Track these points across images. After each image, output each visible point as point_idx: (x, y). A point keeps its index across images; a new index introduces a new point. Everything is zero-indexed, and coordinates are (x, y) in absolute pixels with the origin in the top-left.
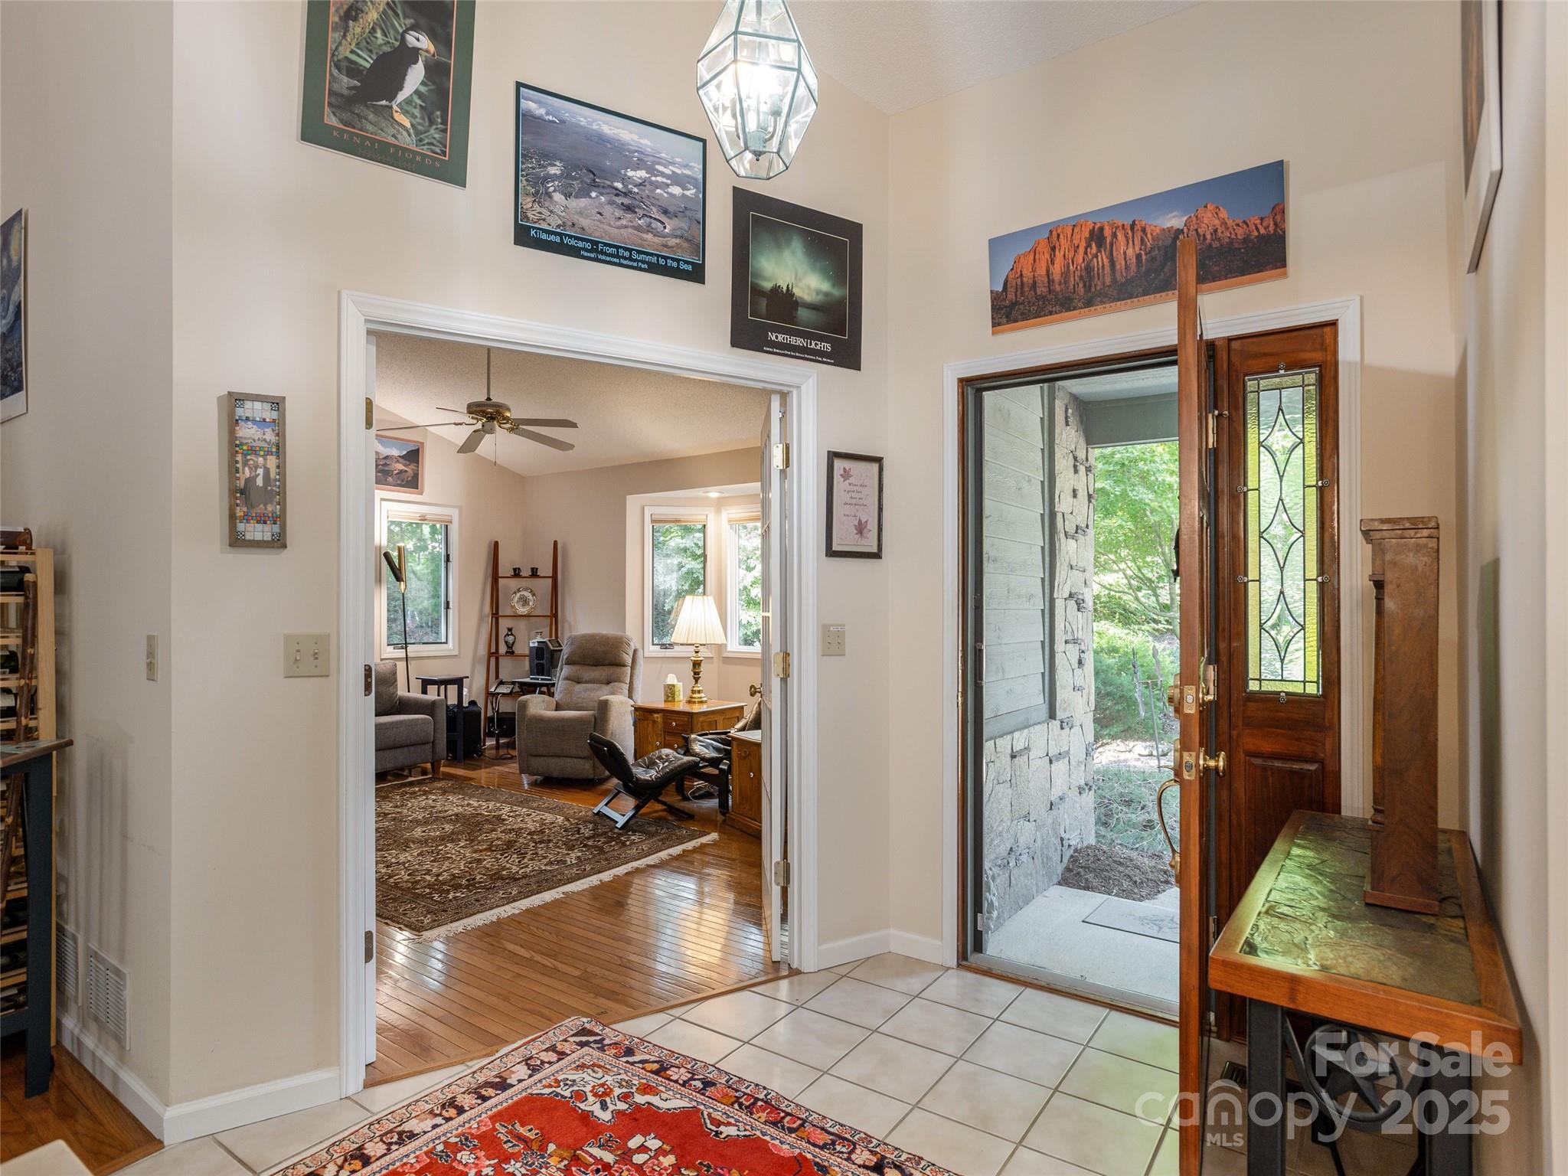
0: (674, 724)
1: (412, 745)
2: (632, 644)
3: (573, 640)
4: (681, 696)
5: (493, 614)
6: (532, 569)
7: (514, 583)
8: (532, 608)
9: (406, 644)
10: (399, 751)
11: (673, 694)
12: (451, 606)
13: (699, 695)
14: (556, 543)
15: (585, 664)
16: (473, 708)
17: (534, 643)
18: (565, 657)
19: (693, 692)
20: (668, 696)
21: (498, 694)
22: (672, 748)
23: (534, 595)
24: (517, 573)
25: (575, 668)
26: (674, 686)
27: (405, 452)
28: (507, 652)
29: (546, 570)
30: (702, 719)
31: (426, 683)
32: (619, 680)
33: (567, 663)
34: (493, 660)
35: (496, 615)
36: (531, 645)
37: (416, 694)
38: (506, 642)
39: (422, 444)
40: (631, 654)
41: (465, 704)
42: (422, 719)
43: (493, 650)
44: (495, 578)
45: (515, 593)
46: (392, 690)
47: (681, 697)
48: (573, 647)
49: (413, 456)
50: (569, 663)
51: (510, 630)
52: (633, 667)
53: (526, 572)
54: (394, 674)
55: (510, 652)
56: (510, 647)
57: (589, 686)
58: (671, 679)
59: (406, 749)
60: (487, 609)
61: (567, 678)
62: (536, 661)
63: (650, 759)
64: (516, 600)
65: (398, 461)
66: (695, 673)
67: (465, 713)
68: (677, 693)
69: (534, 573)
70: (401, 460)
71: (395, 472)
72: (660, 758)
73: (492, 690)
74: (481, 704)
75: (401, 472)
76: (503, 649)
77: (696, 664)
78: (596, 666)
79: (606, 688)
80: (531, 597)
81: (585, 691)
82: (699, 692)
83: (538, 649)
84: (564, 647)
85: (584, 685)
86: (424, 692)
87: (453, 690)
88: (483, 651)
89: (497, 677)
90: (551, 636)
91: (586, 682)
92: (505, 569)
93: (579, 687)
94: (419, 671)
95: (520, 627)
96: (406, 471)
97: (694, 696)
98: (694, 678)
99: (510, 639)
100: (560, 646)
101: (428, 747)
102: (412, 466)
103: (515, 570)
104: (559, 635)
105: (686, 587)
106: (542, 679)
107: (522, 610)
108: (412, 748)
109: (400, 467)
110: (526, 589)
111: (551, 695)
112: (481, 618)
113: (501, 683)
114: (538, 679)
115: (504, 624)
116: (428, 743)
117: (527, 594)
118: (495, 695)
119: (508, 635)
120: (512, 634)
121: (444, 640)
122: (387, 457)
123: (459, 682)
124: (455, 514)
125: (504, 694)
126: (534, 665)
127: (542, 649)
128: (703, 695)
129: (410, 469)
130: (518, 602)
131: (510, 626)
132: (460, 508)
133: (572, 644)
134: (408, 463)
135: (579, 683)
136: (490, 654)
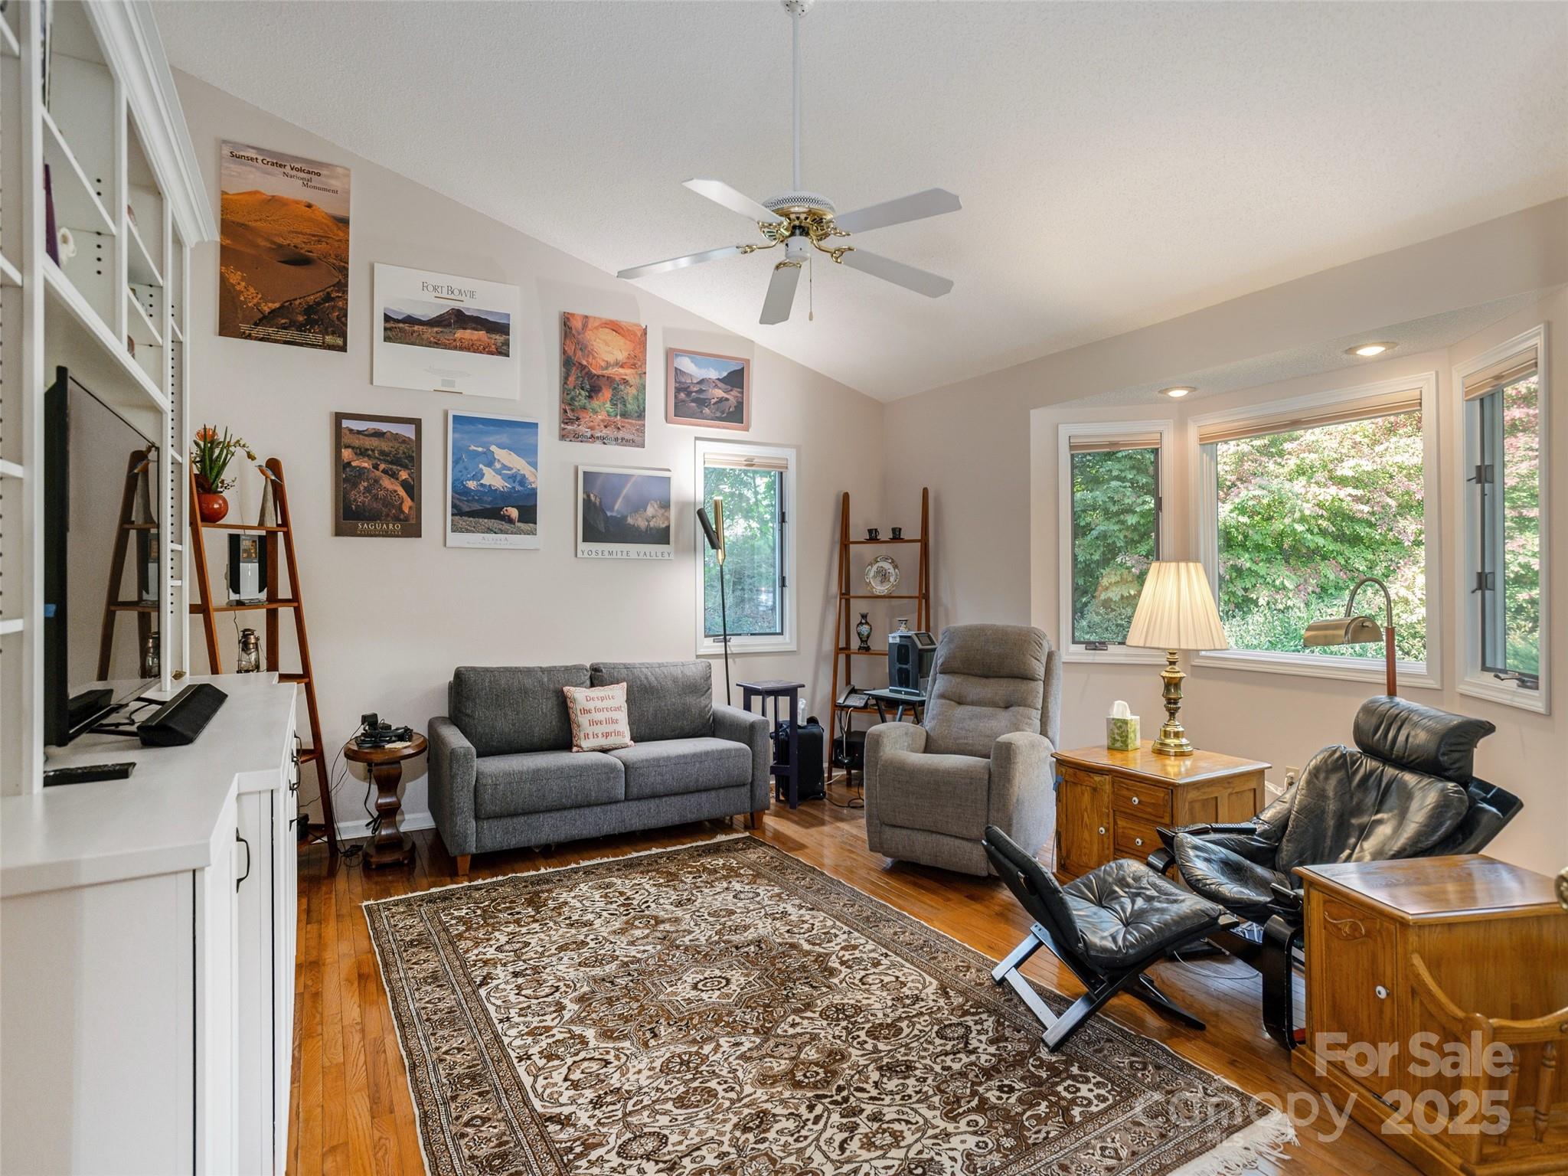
0: (1136, 800)
1: (724, 788)
2: (1045, 644)
3: (952, 635)
4: (1140, 743)
5: (842, 594)
6: (894, 530)
7: (869, 550)
8: (893, 586)
9: (725, 635)
10: (704, 796)
11: (1125, 738)
12: (787, 584)
13: (1177, 742)
14: (925, 491)
15: (968, 674)
16: (814, 729)
17: (894, 638)
18: (940, 662)
19: (1166, 734)
20: (1115, 740)
21: (849, 707)
22: (1142, 858)
23: (896, 567)
24: (873, 537)
25: (956, 680)
26: (1125, 722)
27: (725, 374)
28: (860, 648)
29: (912, 531)
30: (1192, 795)
31: (749, 692)
32: (1023, 703)
33: (943, 672)
34: (842, 658)
35: (846, 595)
36: (891, 641)
37: (735, 711)
38: (859, 634)
39: (748, 361)
40: (1044, 660)
41: (801, 721)
42: (736, 750)
43: (842, 644)
44: (845, 544)
45: (871, 564)
46: (703, 701)
47: (1138, 743)
48: (952, 646)
49: (736, 379)
50: (944, 671)
51: (864, 616)
52: (1047, 682)
53: (885, 534)
54: (708, 678)
55: (865, 649)
56: (864, 640)
57: (977, 709)
58: (1120, 710)
59: (713, 794)
60: (834, 588)
61: (942, 696)
62: (898, 666)
63: (1103, 882)
64: (872, 574)
65: (716, 386)
66: (1170, 701)
67: (801, 737)
68: (1131, 735)
69: (897, 536)
70: (720, 384)
71: (713, 401)
72: (1122, 882)
73: (841, 701)
74: (824, 724)
75: (721, 400)
76: (855, 643)
77: (1172, 685)
78: (987, 677)
79: (1003, 717)
80: (892, 570)
81: (971, 719)
82: (1177, 735)
83: (900, 647)
84: (938, 645)
85: (970, 708)
86: (747, 707)
87: (784, 702)
88: (828, 646)
89: (848, 682)
90: (919, 629)
91: (972, 703)
92: (857, 532)
93: (961, 711)
94: (742, 674)
95: (879, 613)
96: (727, 399)
97: (1168, 741)
98: (1169, 710)
99: (865, 629)
100: (933, 643)
101: (746, 790)
102: (735, 393)
103: (870, 531)
104: (932, 625)
105: (1096, 557)
106: (907, 693)
107: (880, 589)
108: (722, 792)
109: (719, 393)
110: (885, 559)
111: (918, 720)
112: (827, 599)
113: (853, 691)
114: (900, 692)
115: (858, 607)
116: (744, 785)
117: (887, 566)
118: (844, 708)
119: (861, 623)
120: (867, 623)
121: (778, 630)
122: (702, 382)
123: (791, 692)
124: (790, 455)
125: (856, 708)
126: (895, 672)
127: (906, 647)
128: (1184, 741)
129: (732, 397)
130: (875, 577)
131: (864, 611)
132: (798, 448)
133: (951, 641)
134: (729, 388)
135: (960, 703)
136: (838, 650)
